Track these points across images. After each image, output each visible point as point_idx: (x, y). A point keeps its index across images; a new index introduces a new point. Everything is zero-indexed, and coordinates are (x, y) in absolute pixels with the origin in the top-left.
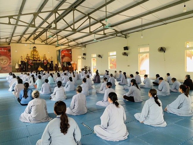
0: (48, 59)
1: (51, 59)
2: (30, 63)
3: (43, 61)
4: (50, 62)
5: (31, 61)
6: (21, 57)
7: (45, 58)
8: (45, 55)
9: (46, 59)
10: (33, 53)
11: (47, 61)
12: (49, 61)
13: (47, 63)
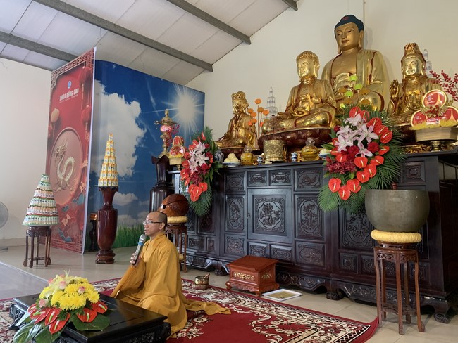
2: (193, 167)
13: (378, 161)
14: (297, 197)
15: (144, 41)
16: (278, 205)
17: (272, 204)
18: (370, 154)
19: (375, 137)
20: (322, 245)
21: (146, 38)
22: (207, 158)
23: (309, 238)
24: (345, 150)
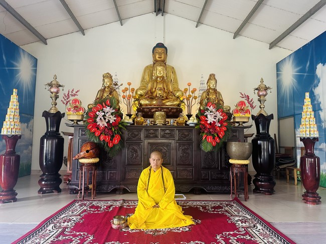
0: (230, 101)
1: (256, 103)
2: (102, 124)
3: (201, 114)
4: (252, 122)
5: (107, 109)
6: (51, 85)
7: (212, 98)
8: (212, 77)
9: (219, 106)
10: (147, 78)
11: (229, 115)
12: (239, 117)
13: (224, 129)
14: (177, 144)
15: (6, 6)
16: (165, 148)
17: (161, 148)
18: (220, 125)
19: (222, 118)
20: (191, 168)
21: (8, 4)
22: (115, 118)
23: (184, 165)
24: (212, 122)
